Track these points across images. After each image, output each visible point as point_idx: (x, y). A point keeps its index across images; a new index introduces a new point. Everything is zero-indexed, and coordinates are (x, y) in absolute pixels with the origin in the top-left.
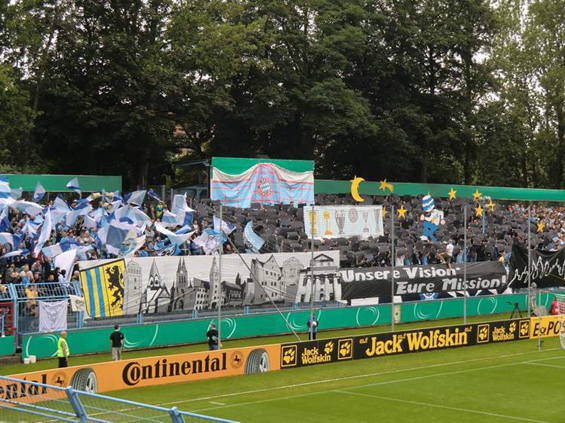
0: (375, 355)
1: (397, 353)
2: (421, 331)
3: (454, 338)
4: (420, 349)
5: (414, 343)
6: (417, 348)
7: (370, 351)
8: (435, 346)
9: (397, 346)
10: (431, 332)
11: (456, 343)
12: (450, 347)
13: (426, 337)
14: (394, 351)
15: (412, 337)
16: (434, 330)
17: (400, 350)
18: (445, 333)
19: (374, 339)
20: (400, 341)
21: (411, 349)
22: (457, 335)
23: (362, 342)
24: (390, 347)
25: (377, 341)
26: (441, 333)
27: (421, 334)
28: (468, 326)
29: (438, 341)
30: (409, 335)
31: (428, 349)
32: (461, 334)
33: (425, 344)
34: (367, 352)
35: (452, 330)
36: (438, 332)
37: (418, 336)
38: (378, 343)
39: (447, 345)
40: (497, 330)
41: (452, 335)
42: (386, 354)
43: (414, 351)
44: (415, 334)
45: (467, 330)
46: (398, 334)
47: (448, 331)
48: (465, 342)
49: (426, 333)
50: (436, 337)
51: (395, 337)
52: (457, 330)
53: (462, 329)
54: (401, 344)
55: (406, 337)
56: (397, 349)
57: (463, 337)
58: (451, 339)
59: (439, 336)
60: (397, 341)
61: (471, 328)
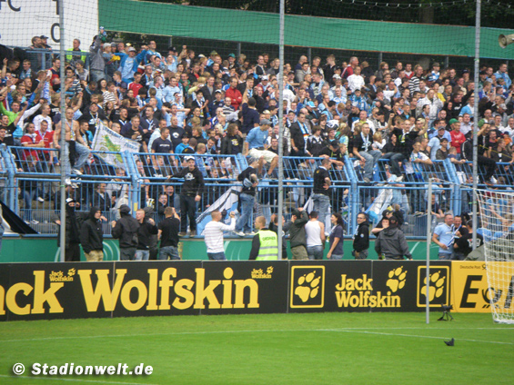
1: (47, 316)
2: (122, 267)
3: (219, 292)
4: (120, 311)
5: (100, 292)
6: (110, 306)
8: (165, 306)
9: (46, 296)
10: (153, 273)
11: (227, 304)
12: (207, 311)
14: (38, 309)
15: (94, 279)
16: (161, 268)
17: (56, 308)
18: (193, 277)
20: (55, 287)
21: (92, 306)
22: (228, 286)
24: (23, 300)
26: (180, 276)
27: (121, 273)
28: (263, 266)
29: (173, 295)
30: (85, 275)
31: (143, 312)
32: (240, 284)
33: (134, 295)
35: (214, 271)
36: (172, 271)
37: (112, 279)
39: (200, 305)
40: (348, 283)
41: (214, 284)
43: (101, 312)
44: (102, 274)
46: (49, 269)
47: (200, 272)
48: (254, 303)
49: (137, 272)
50: (166, 284)
51: (39, 275)
52: (228, 272)
53: (242, 271)
54: (58, 294)
55: (77, 277)
56: (46, 305)
57: (247, 290)
58: (209, 293)
59: (175, 280)
60: (47, 286)
61: (270, 270)
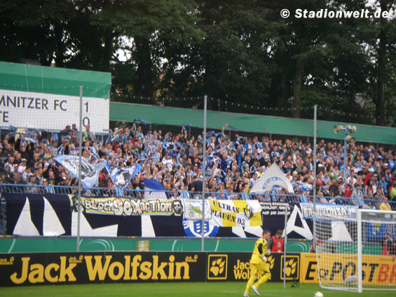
0: (27, 283)
1: (67, 282)
2: (108, 254)
3: (166, 270)
5: (96, 270)
6: (102, 277)
7: (19, 276)
8: (134, 277)
9: (67, 272)
10: (128, 258)
11: (171, 277)
12: (160, 281)
13: (118, 264)
14: (62, 279)
15: (94, 262)
16: (132, 255)
17: (72, 278)
18: (152, 261)
20: (72, 266)
21: (92, 277)
22: (171, 266)
23: (3, 262)
24: (54, 273)
25: (30, 263)
26: (143, 260)
27: (109, 258)
28: (192, 255)
29: (139, 271)
30: (88, 259)
31: (121, 281)
32: (179, 265)
33: (116, 271)
34: (13, 277)
35: (164, 257)
36: (139, 257)
37: (103, 261)
38: (33, 267)
39: (155, 277)
40: (241, 265)
41: (164, 265)
42: (46, 283)
43: (97, 281)
44: (98, 259)
45: (188, 259)
46: (68, 255)
47: (156, 258)
48: (186, 276)
49: (118, 257)
50: (135, 264)
51: (63, 259)
52: (172, 258)
53: (180, 257)
54: (73, 270)
55: (84, 260)
56: (67, 277)
57: (183, 269)
58: (161, 270)
59: (141, 263)
60: (67, 265)
61: (196, 257)
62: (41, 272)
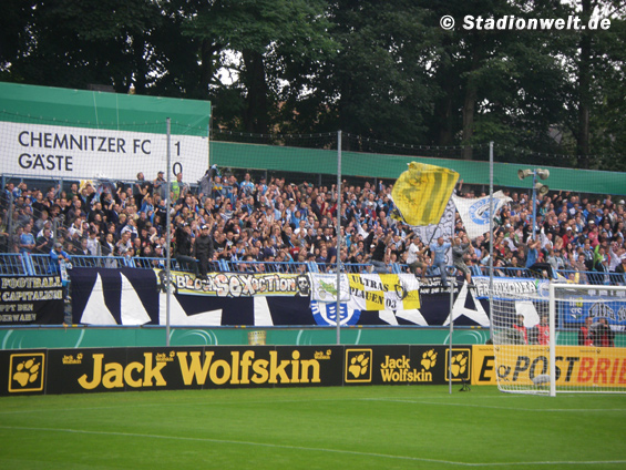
0: (101, 388)
1: (155, 388)
2: (209, 349)
3: (289, 370)
4: (209, 384)
5: (193, 370)
6: (201, 381)
7: (90, 379)
8: (245, 380)
9: (154, 373)
10: (235, 355)
11: (295, 379)
12: (280, 385)
13: (222, 363)
14: (148, 383)
15: (189, 360)
16: (242, 350)
17: (161, 382)
18: (268, 358)
19: (98, 358)
20: (161, 365)
21: (188, 381)
22: (295, 365)
23: (67, 360)
24: (136, 375)
25: (105, 362)
26: (257, 358)
27: (209, 355)
28: (323, 349)
29: (251, 372)
30: (182, 356)
31: (228, 385)
32: (306, 364)
33: (220, 372)
34: (82, 381)
35: (285, 353)
36: (251, 354)
37: (202, 359)
38: (108, 367)
39: (273, 380)
40: (390, 363)
41: (285, 363)
42: (127, 388)
43: (194, 385)
44: (195, 356)
45: (319, 355)
46: (155, 351)
47: (274, 355)
48: (316, 378)
49: (223, 353)
50: (246, 363)
51: (148, 356)
52: (296, 354)
53: (307, 353)
54: (162, 371)
55: (176, 358)
56: (154, 380)
57: (311, 369)
58: (281, 371)
59: (253, 361)
60: (154, 365)
61: (329, 352)
62: (119, 373)
